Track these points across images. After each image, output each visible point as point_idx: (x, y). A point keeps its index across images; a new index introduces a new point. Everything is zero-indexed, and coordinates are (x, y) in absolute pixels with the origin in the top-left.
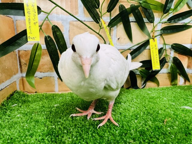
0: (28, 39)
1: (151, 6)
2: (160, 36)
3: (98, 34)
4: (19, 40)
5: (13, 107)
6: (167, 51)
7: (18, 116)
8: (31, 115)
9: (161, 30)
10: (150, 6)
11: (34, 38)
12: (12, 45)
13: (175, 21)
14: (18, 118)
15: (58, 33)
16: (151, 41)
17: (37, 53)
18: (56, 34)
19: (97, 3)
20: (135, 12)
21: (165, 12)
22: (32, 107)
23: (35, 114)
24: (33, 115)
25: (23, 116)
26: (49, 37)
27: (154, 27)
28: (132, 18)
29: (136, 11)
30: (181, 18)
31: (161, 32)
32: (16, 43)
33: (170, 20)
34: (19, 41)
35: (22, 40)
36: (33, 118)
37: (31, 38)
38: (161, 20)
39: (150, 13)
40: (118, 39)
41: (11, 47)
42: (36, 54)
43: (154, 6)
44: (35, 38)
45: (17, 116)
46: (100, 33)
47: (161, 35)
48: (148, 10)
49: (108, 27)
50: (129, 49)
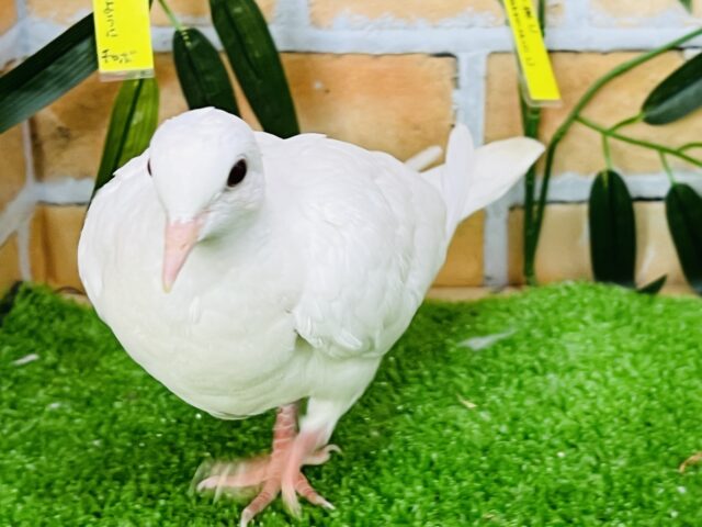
0: (101, 61)
4: (61, 63)
5: (23, 366)
7: (55, 406)
8: (111, 406)
11: (124, 55)
12: (27, 89)
14: (55, 415)
15: (238, 10)
17: (138, 117)
18: (228, 12)
22: (110, 373)
23: (128, 403)
24: (118, 405)
25: (73, 407)
26: (194, 33)
32: (47, 76)
34: (61, 67)
35: (72, 62)
36: (120, 419)
37: (115, 57)
41: (23, 95)
42: (135, 122)
44: (130, 57)
45: (47, 409)
50: (676, 48)
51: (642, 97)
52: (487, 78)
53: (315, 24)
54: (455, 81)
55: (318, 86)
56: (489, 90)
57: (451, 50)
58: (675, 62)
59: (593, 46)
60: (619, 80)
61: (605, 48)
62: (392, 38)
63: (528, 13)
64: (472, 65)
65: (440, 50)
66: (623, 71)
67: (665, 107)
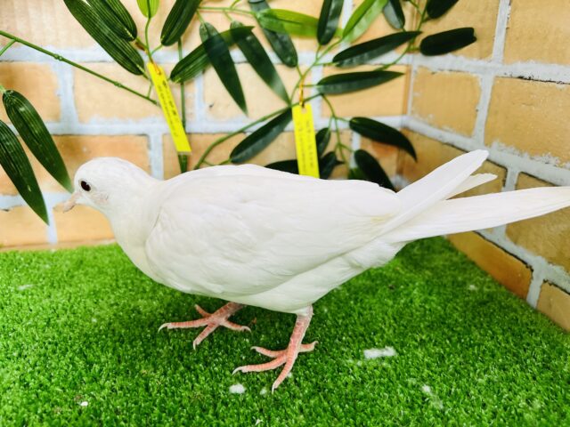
1: (286, 25)
2: (320, 98)
3: (148, 98)
6: (341, 136)
9: (319, 84)
10: (282, 26)
13: (351, 62)
15: (22, 109)
16: (296, 111)
18: (17, 111)
19: (127, 27)
20: (246, 41)
21: (323, 40)
27: (303, 77)
28: (237, 54)
29: (249, 38)
30: (366, 55)
31: (319, 89)
33: (339, 59)
38: (317, 59)
39: (286, 43)
40: (211, 106)
43: (293, 25)
46: (151, 97)
47: (322, 94)
48: (279, 36)
49: (170, 81)
50: (242, 131)
51: (230, 152)
52: (163, 145)
53: (81, 121)
54: (149, 147)
55: (85, 150)
56: (164, 150)
57: (146, 132)
58: (242, 138)
59: (209, 131)
60: (221, 145)
61: (214, 131)
62: (118, 128)
63: (175, 113)
64: (156, 139)
65: (141, 133)
66: (221, 141)
67: (239, 156)
